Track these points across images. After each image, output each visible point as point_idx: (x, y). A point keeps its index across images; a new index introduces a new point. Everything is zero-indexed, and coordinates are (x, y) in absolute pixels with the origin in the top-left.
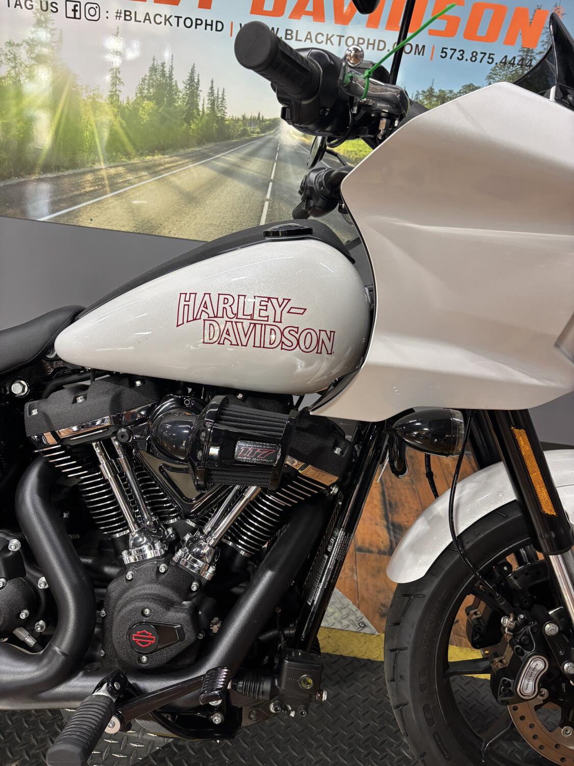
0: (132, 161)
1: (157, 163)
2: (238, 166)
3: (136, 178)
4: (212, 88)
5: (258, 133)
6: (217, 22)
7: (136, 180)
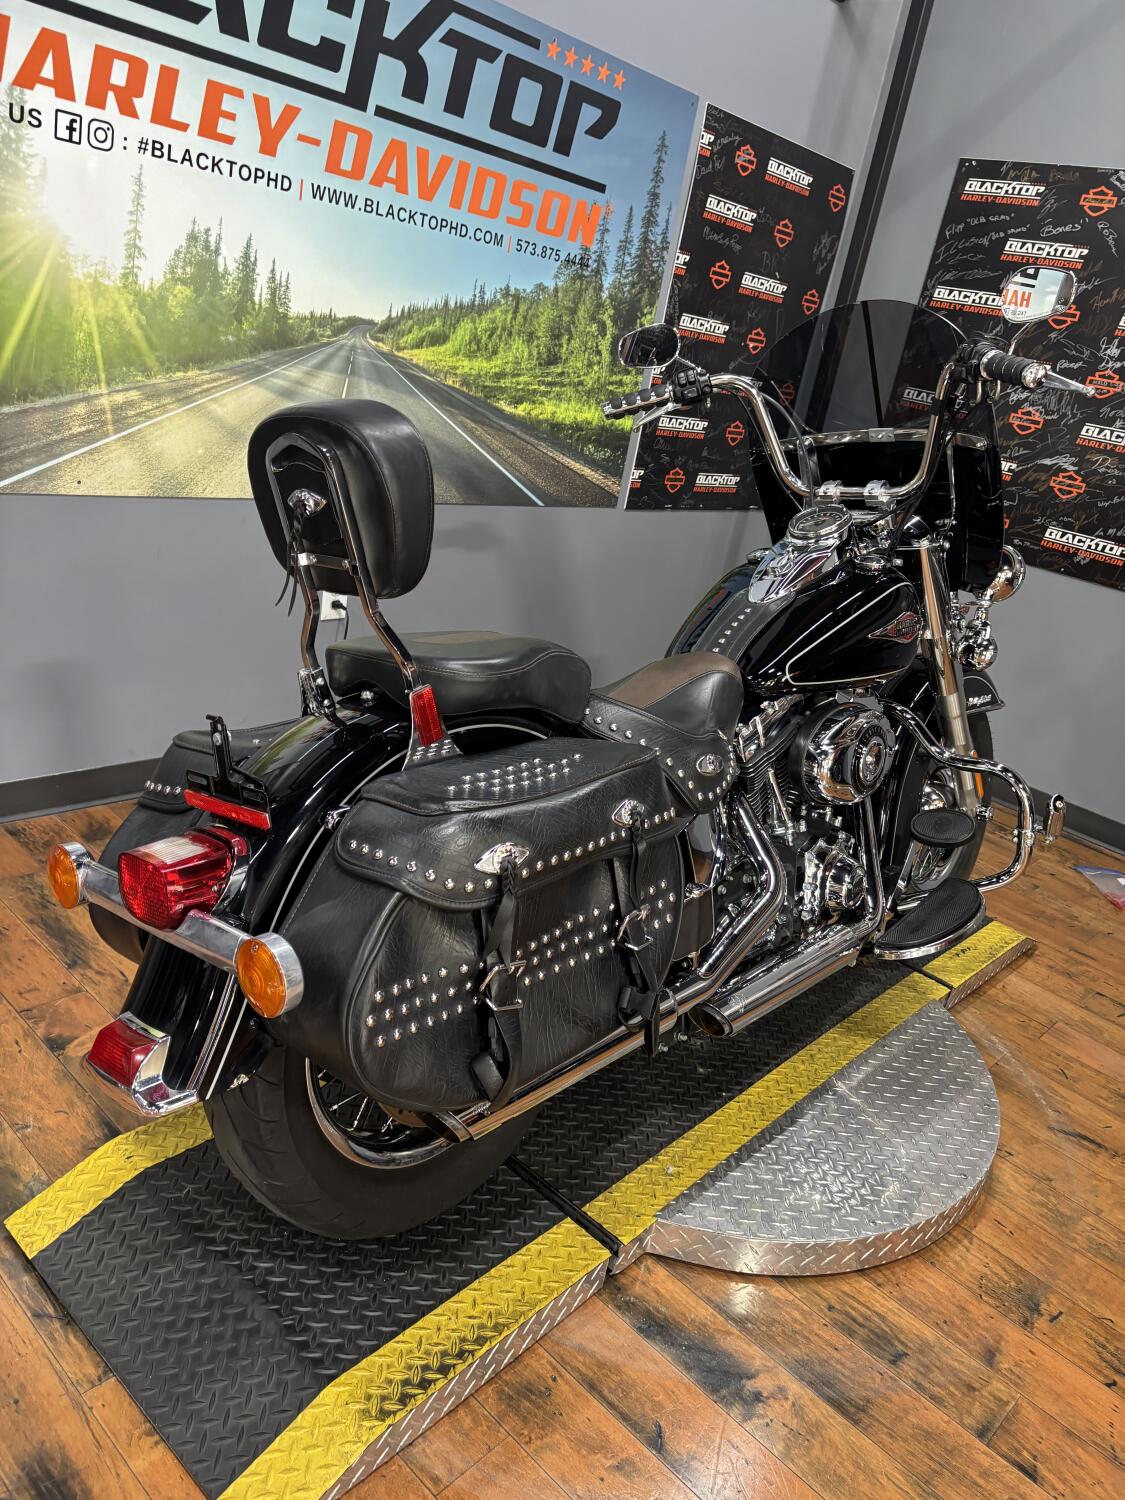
0: (153, 381)
1: (191, 382)
2: (302, 384)
3: (157, 408)
4: (273, 270)
5: (329, 337)
6: (283, 177)
7: (157, 412)
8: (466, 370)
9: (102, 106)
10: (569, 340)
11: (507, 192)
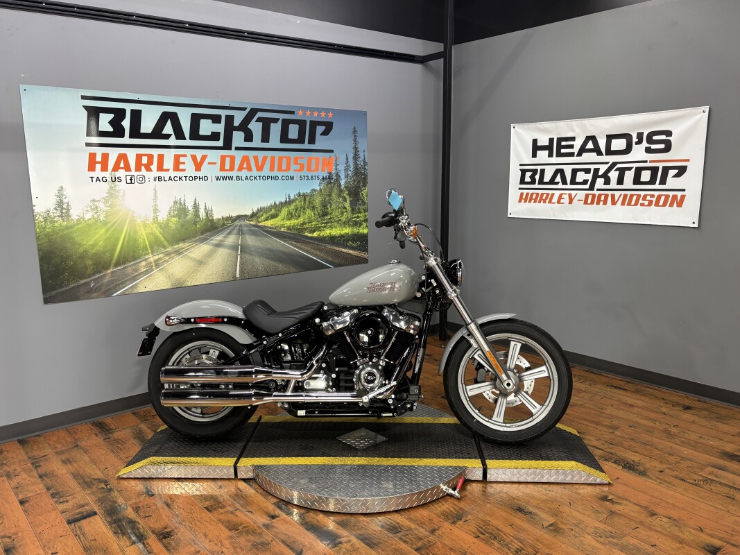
0: (167, 250)
1: (181, 248)
2: (223, 241)
3: (169, 259)
4: (205, 206)
5: (230, 224)
6: (205, 177)
8: (289, 224)
9: (140, 170)
10: (331, 207)
11: (292, 162)
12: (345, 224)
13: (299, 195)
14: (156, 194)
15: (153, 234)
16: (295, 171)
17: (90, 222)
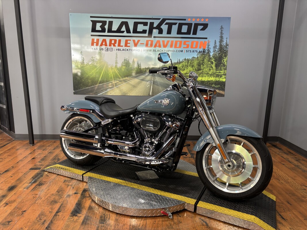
1: (126, 79)
2: (145, 78)
4: (138, 62)
7: (121, 84)
9: (111, 46)
11: (183, 43)
12: (211, 75)
13: (185, 59)
14: (117, 56)
15: (115, 72)
16: (184, 48)
17: (91, 66)
